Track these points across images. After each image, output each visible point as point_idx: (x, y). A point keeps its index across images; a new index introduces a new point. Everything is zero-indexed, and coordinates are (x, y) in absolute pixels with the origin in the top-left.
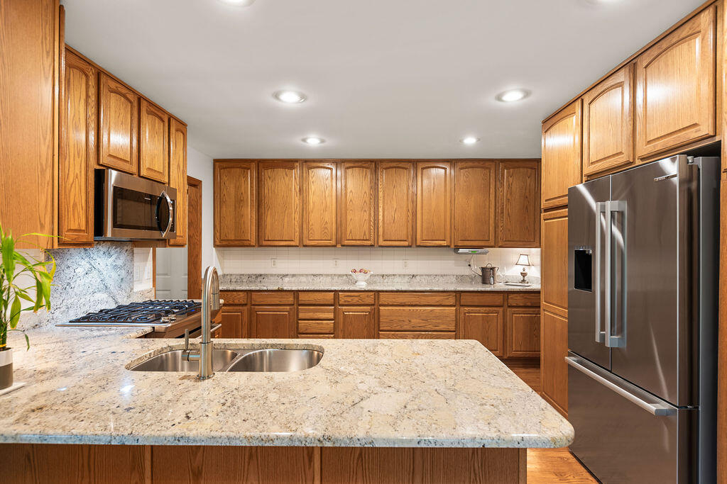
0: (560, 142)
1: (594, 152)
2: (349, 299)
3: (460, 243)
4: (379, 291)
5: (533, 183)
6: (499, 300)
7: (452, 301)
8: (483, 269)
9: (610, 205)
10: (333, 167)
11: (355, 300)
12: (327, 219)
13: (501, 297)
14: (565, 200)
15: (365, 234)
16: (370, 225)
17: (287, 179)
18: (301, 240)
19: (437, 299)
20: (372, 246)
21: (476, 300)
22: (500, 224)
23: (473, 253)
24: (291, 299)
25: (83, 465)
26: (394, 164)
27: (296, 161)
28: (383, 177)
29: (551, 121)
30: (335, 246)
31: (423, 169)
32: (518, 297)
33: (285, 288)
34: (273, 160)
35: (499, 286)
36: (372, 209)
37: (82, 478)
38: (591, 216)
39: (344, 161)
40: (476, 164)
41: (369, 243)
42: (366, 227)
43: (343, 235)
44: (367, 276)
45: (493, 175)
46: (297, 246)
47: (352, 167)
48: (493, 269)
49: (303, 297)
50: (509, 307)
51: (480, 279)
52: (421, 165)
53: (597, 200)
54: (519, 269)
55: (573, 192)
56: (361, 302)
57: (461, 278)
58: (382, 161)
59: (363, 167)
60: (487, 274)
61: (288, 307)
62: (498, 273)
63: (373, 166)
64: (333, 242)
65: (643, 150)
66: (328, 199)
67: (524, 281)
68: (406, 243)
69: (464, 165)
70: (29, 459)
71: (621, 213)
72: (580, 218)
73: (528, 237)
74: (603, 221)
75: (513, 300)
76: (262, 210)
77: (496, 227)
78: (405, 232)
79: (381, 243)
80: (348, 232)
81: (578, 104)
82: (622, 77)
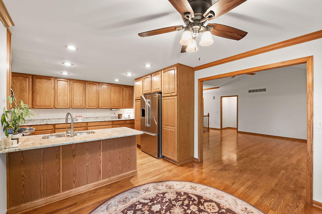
0: (138, 84)
1: (145, 89)
2: (77, 125)
3: (112, 107)
4: (87, 122)
5: (131, 92)
6: (123, 122)
7: (111, 123)
8: (119, 115)
9: (148, 100)
10: (69, 81)
11: (79, 126)
12: (66, 99)
13: (124, 121)
14: (140, 98)
15: (81, 104)
16: (83, 101)
17: (47, 83)
18: (54, 106)
19: (107, 123)
20: (84, 108)
21: (118, 123)
22: (123, 102)
23: (116, 110)
24: (52, 127)
25: (41, 160)
26: (92, 83)
27: (52, 77)
28: (88, 86)
29: (137, 79)
30: (69, 108)
31: (101, 85)
32: (128, 121)
33: (49, 124)
34: (40, 76)
35: (123, 119)
36: (84, 96)
37: (41, 163)
38: (144, 102)
39: (73, 80)
40: (117, 85)
41: (83, 107)
42: (81, 102)
43: (73, 105)
44: (82, 118)
45: (121, 89)
46: (52, 108)
47: (76, 82)
48: (121, 114)
49: (57, 126)
50: (126, 124)
51: (118, 118)
52: (100, 84)
53: (146, 99)
54: (128, 114)
55: (141, 97)
56: (81, 126)
57: (112, 117)
58: (87, 81)
59: (80, 83)
60: (120, 116)
61: (51, 130)
62: (123, 116)
63: (84, 82)
64: (68, 107)
65: (153, 91)
66: (66, 92)
67: (129, 117)
68: (96, 107)
69: (113, 85)
70: (23, 162)
71: (149, 102)
72: (143, 103)
73: (130, 106)
74: (147, 103)
75: (127, 122)
76: (35, 94)
77: (122, 103)
78: (95, 104)
79: (87, 107)
80: (75, 104)
81: (142, 78)
82: (150, 76)
